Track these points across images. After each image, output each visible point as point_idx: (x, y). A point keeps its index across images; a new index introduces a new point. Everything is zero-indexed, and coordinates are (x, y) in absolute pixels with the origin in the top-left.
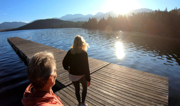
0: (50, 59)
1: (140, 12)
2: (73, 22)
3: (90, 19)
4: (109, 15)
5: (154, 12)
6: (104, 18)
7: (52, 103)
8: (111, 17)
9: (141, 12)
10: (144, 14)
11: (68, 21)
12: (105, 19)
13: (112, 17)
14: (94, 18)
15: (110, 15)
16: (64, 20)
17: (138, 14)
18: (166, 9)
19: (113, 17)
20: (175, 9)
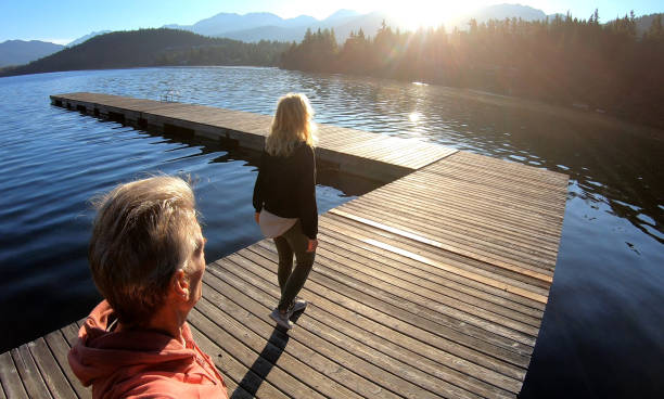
0: (171, 210)
1: (500, 20)
2: (241, 42)
3: (309, 33)
4: (383, 24)
5: (550, 22)
6: (361, 33)
7: (187, 379)
8: (389, 29)
9: (501, 18)
10: (514, 26)
11: (223, 37)
12: (366, 37)
13: (394, 31)
14: (326, 30)
15: (388, 25)
16: (206, 34)
17: (492, 23)
18: (596, 14)
19: (398, 31)
20: (629, 16)
